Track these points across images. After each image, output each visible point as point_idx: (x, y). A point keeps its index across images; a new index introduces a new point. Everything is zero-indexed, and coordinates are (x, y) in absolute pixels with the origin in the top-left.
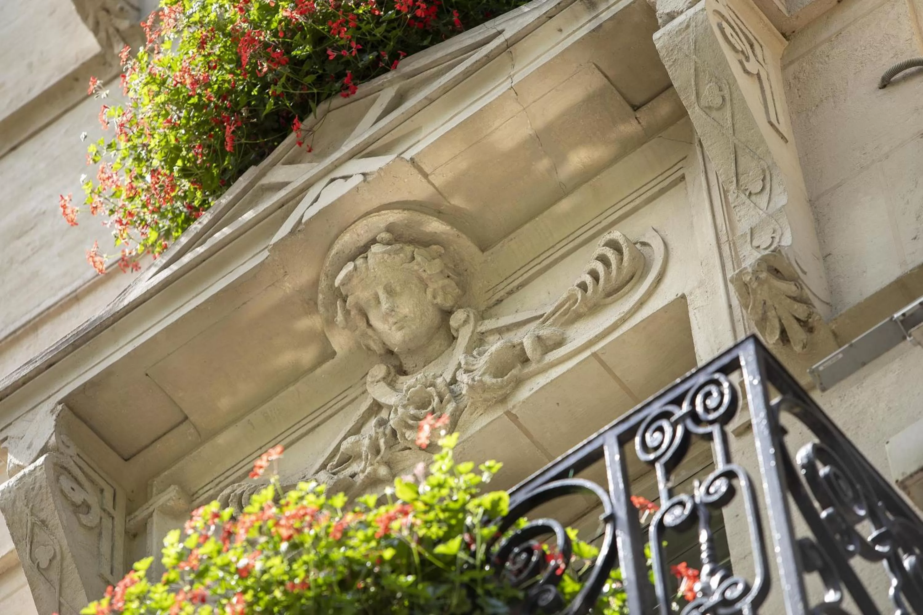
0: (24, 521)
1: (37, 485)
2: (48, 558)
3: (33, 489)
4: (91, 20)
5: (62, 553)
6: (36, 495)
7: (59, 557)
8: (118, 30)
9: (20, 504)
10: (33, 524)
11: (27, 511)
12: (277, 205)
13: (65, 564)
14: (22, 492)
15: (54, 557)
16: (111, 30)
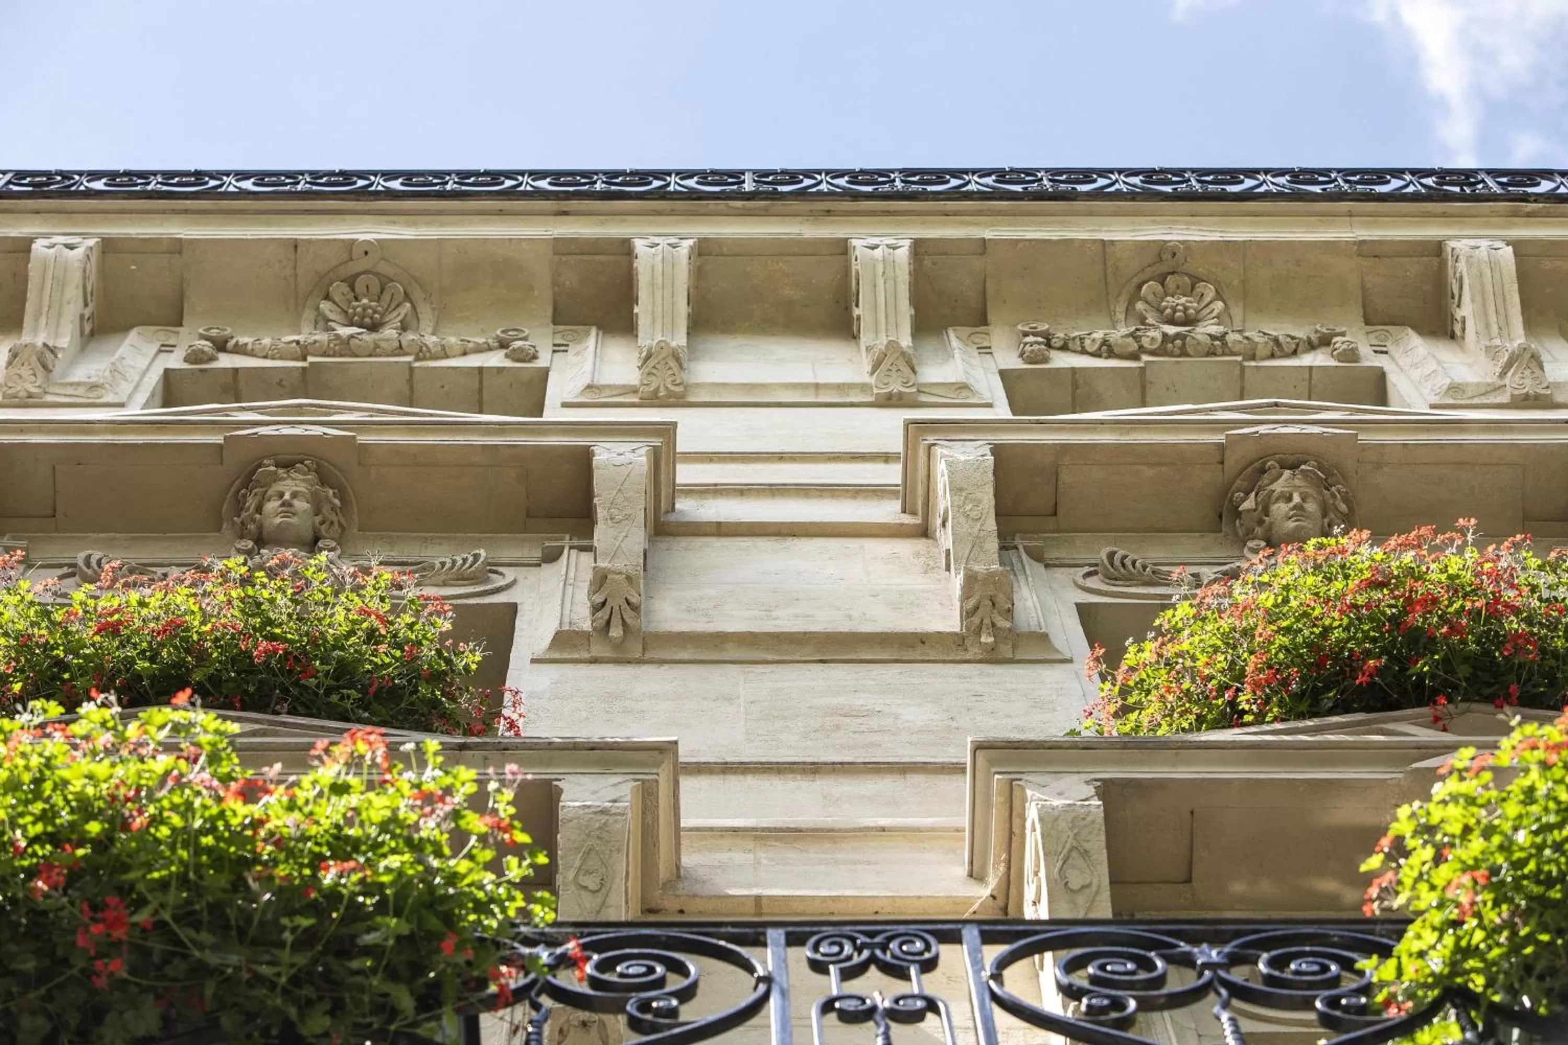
0: (1063, 840)
1: (1089, 819)
2: (1081, 884)
3: (1084, 819)
4: (971, 603)
5: (1099, 887)
6: (1085, 826)
7: (1094, 888)
8: (993, 625)
9: (1062, 824)
10: (1073, 848)
11: (1072, 835)
12: (1414, 745)
13: (1098, 898)
14: (1070, 817)
15: (1088, 886)
16: (987, 621)
